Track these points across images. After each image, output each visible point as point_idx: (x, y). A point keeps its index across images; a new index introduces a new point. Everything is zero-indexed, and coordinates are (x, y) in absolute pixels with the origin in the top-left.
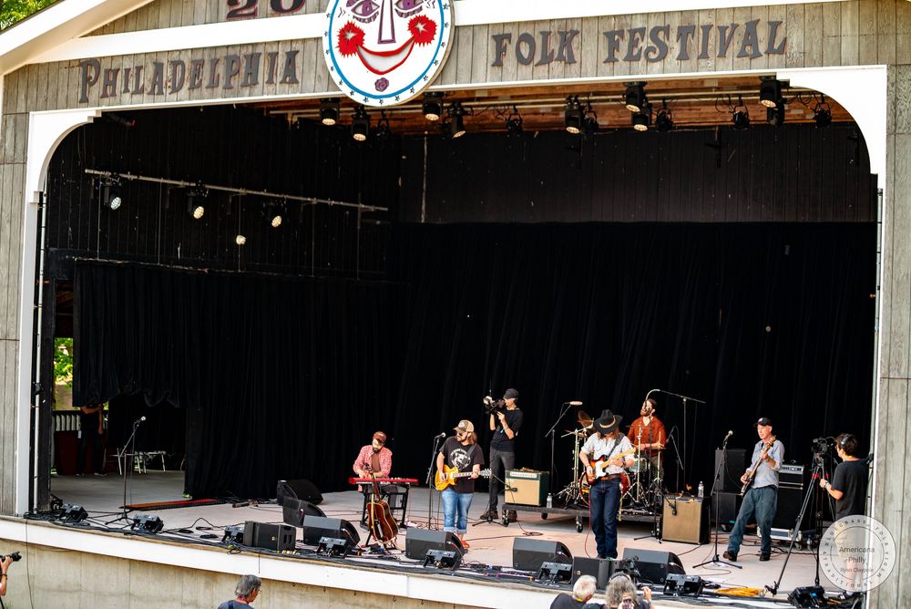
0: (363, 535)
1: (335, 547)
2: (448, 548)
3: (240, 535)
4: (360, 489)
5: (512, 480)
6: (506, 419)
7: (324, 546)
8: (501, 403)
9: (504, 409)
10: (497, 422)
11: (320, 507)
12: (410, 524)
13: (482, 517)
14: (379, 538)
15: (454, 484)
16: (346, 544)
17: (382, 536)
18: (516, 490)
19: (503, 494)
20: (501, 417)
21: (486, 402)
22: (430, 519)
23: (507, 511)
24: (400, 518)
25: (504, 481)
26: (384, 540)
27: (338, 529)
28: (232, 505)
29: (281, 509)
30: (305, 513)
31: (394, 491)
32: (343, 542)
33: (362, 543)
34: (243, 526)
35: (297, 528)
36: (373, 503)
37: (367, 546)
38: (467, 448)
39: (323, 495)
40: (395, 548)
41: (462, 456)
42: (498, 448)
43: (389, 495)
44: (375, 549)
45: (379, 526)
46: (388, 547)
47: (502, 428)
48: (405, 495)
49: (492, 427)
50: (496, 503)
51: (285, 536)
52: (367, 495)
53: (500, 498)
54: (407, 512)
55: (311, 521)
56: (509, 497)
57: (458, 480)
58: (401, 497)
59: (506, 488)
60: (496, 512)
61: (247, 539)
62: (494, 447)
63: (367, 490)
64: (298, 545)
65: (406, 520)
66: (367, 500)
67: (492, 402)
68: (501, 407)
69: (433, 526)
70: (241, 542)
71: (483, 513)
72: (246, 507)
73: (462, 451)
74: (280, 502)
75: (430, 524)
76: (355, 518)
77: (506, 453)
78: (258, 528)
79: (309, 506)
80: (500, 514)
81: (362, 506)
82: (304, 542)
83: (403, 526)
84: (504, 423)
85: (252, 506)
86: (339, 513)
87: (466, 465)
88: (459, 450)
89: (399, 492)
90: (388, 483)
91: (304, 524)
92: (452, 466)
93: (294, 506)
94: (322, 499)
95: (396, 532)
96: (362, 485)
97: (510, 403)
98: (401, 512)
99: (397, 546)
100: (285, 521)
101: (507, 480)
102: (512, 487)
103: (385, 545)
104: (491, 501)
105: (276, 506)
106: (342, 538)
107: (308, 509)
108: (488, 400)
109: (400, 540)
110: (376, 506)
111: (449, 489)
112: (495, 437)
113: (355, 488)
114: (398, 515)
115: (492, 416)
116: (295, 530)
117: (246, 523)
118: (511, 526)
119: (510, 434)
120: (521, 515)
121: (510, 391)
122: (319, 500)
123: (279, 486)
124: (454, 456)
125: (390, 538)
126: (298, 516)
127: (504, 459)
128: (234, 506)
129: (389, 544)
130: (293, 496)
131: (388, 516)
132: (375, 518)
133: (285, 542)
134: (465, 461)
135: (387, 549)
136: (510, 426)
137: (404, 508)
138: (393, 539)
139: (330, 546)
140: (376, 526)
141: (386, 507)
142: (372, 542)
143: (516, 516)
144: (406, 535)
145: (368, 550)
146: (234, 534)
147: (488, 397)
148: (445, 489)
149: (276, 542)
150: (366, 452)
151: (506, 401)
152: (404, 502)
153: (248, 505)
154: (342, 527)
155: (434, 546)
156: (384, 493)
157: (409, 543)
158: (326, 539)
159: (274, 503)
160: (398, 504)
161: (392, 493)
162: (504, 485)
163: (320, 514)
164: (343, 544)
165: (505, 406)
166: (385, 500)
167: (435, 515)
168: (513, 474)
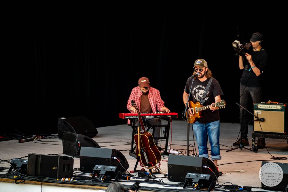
0: (132, 162)
1: (107, 173)
2: (204, 171)
3: (24, 166)
4: (129, 122)
5: (260, 112)
6: (253, 59)
7: (97, 172)
8: (248, 46)
9: (250, 51)
10: (246, 62)
11: (95, 139)
12: (172, 151)
13: (235, 144)
14: (146, 164)
15: (199, 117)
16: (117, 170)
17: (147, 162)
18: (263, 120)
19: (252, 124)
20: (249, 57)
21: (235, 45)
22: (188, 146)
23: (257, 139)
24: (163, 146)
25: (253, 112)
26: (149, 165)
27: (110, 157)
28: (18, 141)
29: (61, 142)
30: (83, 145)
31: (158, 124)
32: (113, 168)
33: (131, 169)
34: (27, 158)
35: (75, 159)
36: (139, 134)
37: (135, 171)
38: (205, 84)
39: (98, 129)
40: (159, 173)
41: (201, 92)
42: (246, 84)
43: (154, 127)
44: (142, 174)
45: (145, 153)
46: (153, 171)
47: (249, 67)
48: (168, 127)
49: (241, 67)
50: (247, 132)
51: (64, 166)
52: (134, 128)
53: (249, 127)
54: (169, 141)
55: (86, 151)
56: (257, 127)
57: (202, 113)
58: (163, 129)
59: (255, 119)
60: (247, 140)
61: (31, 169)
62: (243, 84)
63: (134, 124)
64: (76, 173)
65: (169, 148)
66: (135, 132)
67: (240, 45)
68: (247, 49)
69: (191, 153)
70: (25, 172)
71: (235, 141)
72: (31, 142)
73: (202, 87)
74: (60, 137)
75: (188, 151)
76: (124, 148)
77: (254, 89)
78: (40, 159)
79: (85, 139)
80: (250, 142)
81: (131, 137)
82: (81, 169)
83: (166, 153)
84: (251, 63)
85: (36, 141)
86: (112, 144)
87: (207, 99)
88: (198, 86)
89: (162, 124)
90: (152, 117)
91: (81, 155)
92: (195, 102)
93: (73, 139)
94: (97, 133)
95: (159, 159)
96: (130, 119)
97: (256, 45)
98: (164, 142)
99: (162, 171)
100: (65, 152)
101: (256, 112)
102: (260, 117)
103: (150, 170)
104: (242, 130)
105: (58, 140)
106: (113, 165)
107: (84, 142)
108: (237, 43)
109: (163, 166)
110: (142, 137)
111: (197, 122)
112: (244, 75)
113: (125, 122)
114: (161, 144)
115: (241, 57)
116: (72, 160)
117: (30, 155)
118: (260, 152)
119: (257, 71)
120: (268, 142)
121: (256, 35)
122: (95, 134)
123: (59, 122)
124: (195, 93)
125: (154, 165)
126: (75, 147)
127: (252, 94)
128: (20, 142)
129: (154, 169)
130: (72, 131)
131: (152, 145)
132: (141, 147)
133: (64, 170)
134: (205, 95)
135: (153, 174)
136: (257, 65)
137: (166, 138)
138: (157, 165)
139: (103, 172)
140: (142, 154)
141: (150, 137)
142: (139, 168)
143: (265, 144)
144: (168, 161)
145: (136, 174)
146: (19, 165)
147: (236, 41)
148: (194, 122)
149: (56, 170)
150: (136, 93)
151: (253, 43)
152: (167, 132)
153: (32, 140)
154: (113, 156)
155: (192, 169)
156: (149, 126)
157: (171, 168)
158: (99, 167)
159: (55, 138)
160: (162, 135)
161: (156, 126)
162: (253, 116)
163: (95, 145)
164: (113, 171)
165: (251, 47)
166: (150, 132)
167: (192, 143)
168: (260, 106)
